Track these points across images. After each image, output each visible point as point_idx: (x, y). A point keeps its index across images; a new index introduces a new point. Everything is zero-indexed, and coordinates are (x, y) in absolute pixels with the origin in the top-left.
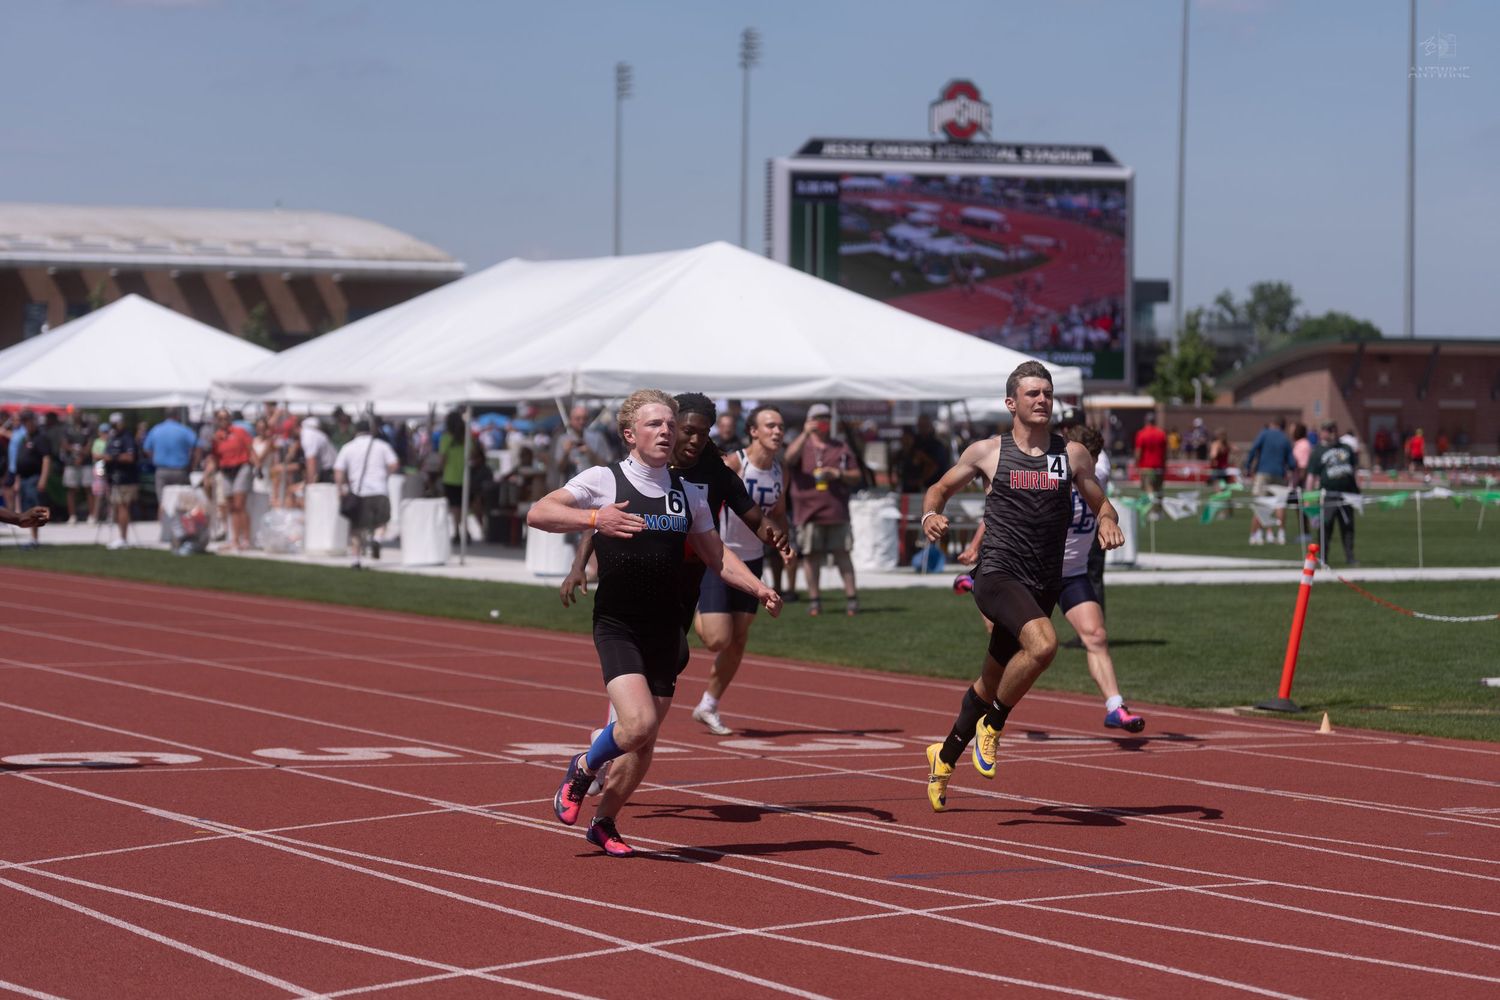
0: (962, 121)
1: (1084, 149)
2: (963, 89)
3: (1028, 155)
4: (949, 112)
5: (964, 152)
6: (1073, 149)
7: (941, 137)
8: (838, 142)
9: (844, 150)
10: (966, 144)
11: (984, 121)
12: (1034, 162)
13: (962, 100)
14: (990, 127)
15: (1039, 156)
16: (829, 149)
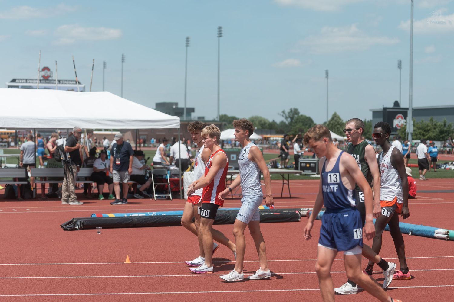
0: (46, 75)
1: (74, 81)
2: (46, 69)
3: (61, 82)
4: (43, 73)
5: (47, 81)
6: (72, 81)
7: (42, 78)
8: (19, 79)
9: (20, 81)
10: (47, 80)
11: (51, 75)
12: (62, 83)
13: (46, 71)
14: (52, 76)
15: (64, 82)
16: (17, 81)
